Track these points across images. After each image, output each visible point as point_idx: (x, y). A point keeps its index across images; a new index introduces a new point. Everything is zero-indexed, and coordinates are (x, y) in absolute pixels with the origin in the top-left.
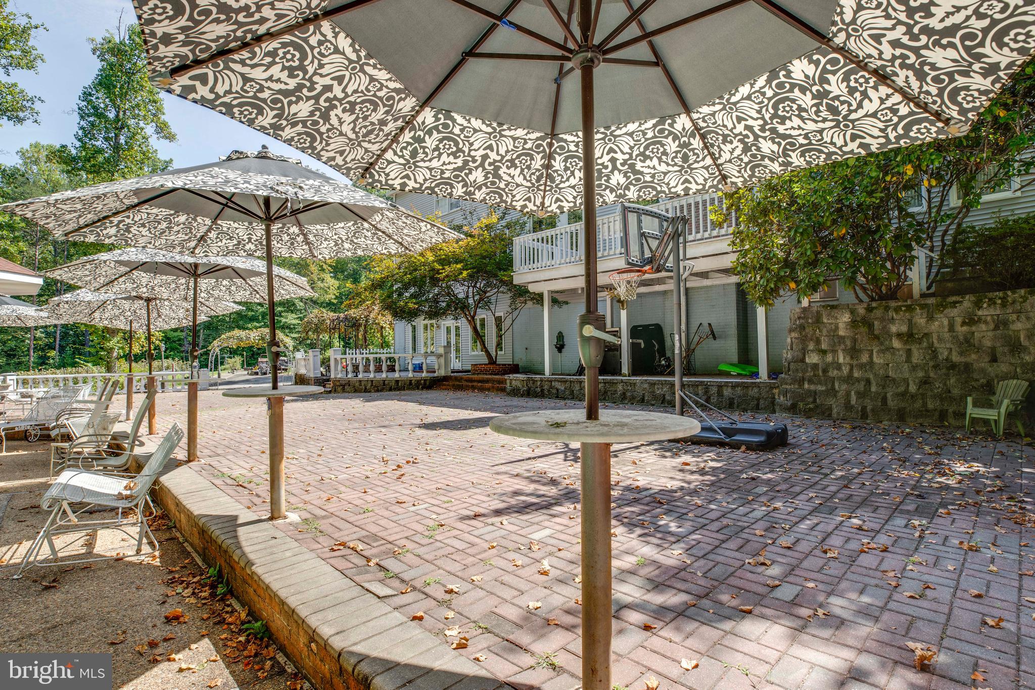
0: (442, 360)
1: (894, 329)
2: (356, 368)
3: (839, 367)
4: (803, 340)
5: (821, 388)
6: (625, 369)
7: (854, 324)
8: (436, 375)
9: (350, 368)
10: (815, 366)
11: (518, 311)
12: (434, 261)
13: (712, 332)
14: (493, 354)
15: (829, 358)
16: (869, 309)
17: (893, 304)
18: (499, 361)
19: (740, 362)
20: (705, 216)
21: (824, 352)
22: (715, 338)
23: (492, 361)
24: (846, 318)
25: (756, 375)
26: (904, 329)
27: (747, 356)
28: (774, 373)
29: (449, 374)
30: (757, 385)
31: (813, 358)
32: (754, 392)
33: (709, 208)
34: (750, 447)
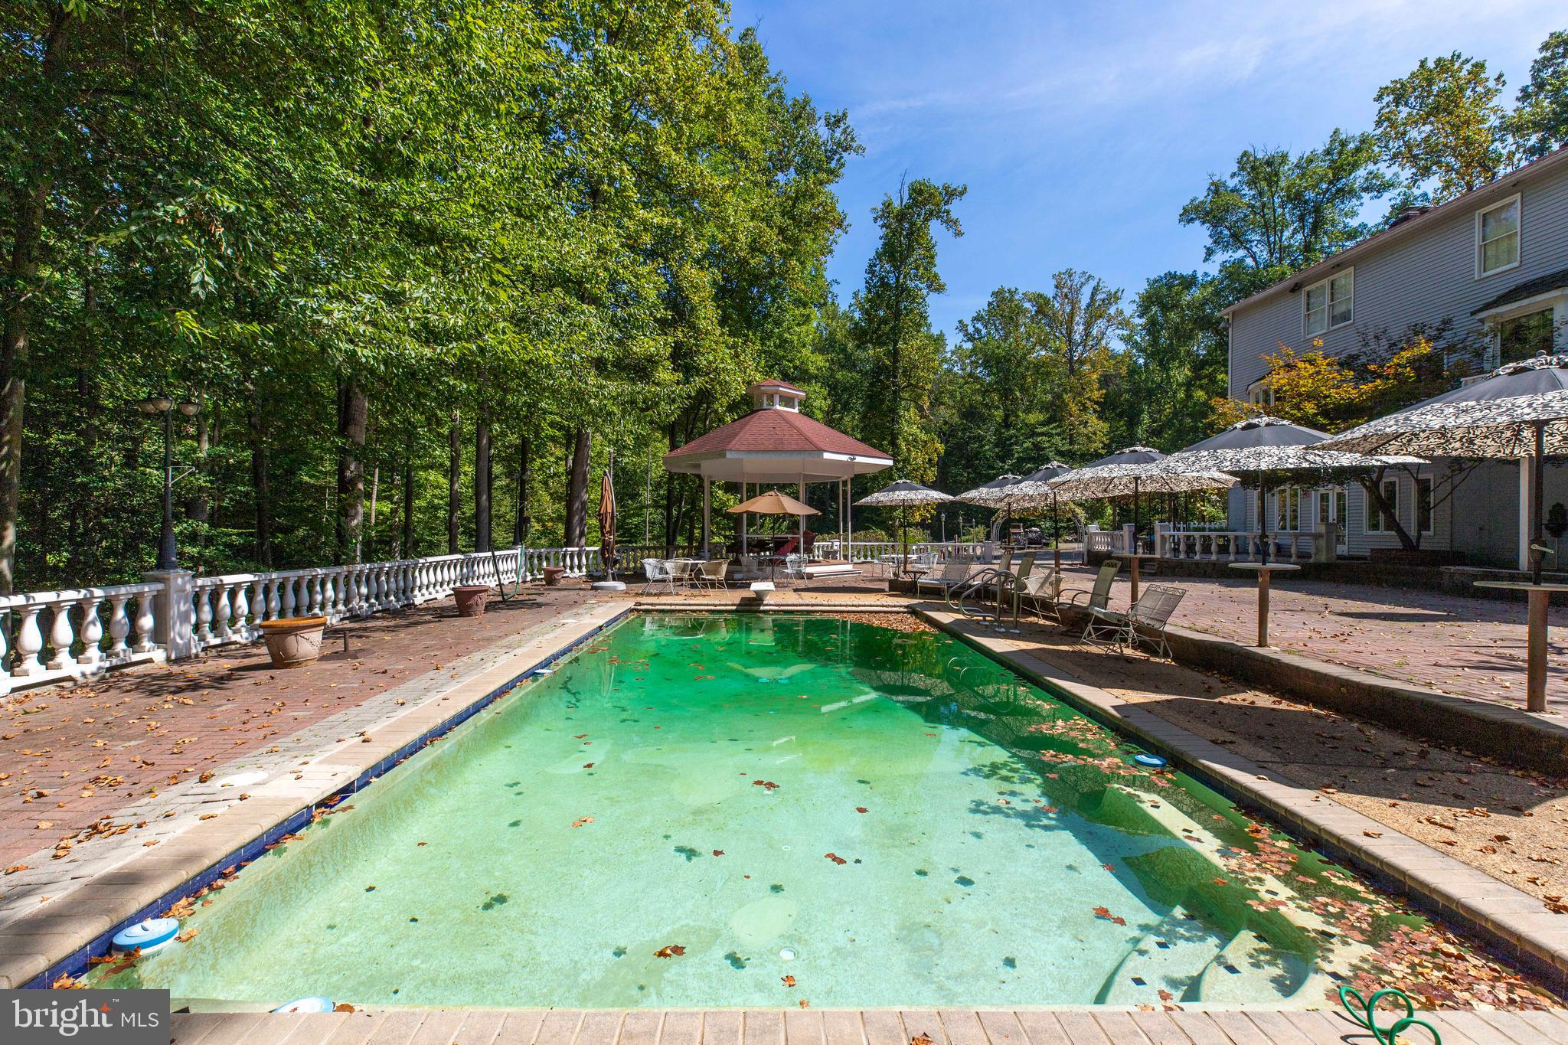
0: (1323, 543)
2: (1190, 549)
8: (1311, 561)
9: (1182, 547)
11: (1464, 474)
12: (1315, 415)
14: (1413, 533)
18: (1423, 546)
23: (1409, 545)
29: (1334, 560)
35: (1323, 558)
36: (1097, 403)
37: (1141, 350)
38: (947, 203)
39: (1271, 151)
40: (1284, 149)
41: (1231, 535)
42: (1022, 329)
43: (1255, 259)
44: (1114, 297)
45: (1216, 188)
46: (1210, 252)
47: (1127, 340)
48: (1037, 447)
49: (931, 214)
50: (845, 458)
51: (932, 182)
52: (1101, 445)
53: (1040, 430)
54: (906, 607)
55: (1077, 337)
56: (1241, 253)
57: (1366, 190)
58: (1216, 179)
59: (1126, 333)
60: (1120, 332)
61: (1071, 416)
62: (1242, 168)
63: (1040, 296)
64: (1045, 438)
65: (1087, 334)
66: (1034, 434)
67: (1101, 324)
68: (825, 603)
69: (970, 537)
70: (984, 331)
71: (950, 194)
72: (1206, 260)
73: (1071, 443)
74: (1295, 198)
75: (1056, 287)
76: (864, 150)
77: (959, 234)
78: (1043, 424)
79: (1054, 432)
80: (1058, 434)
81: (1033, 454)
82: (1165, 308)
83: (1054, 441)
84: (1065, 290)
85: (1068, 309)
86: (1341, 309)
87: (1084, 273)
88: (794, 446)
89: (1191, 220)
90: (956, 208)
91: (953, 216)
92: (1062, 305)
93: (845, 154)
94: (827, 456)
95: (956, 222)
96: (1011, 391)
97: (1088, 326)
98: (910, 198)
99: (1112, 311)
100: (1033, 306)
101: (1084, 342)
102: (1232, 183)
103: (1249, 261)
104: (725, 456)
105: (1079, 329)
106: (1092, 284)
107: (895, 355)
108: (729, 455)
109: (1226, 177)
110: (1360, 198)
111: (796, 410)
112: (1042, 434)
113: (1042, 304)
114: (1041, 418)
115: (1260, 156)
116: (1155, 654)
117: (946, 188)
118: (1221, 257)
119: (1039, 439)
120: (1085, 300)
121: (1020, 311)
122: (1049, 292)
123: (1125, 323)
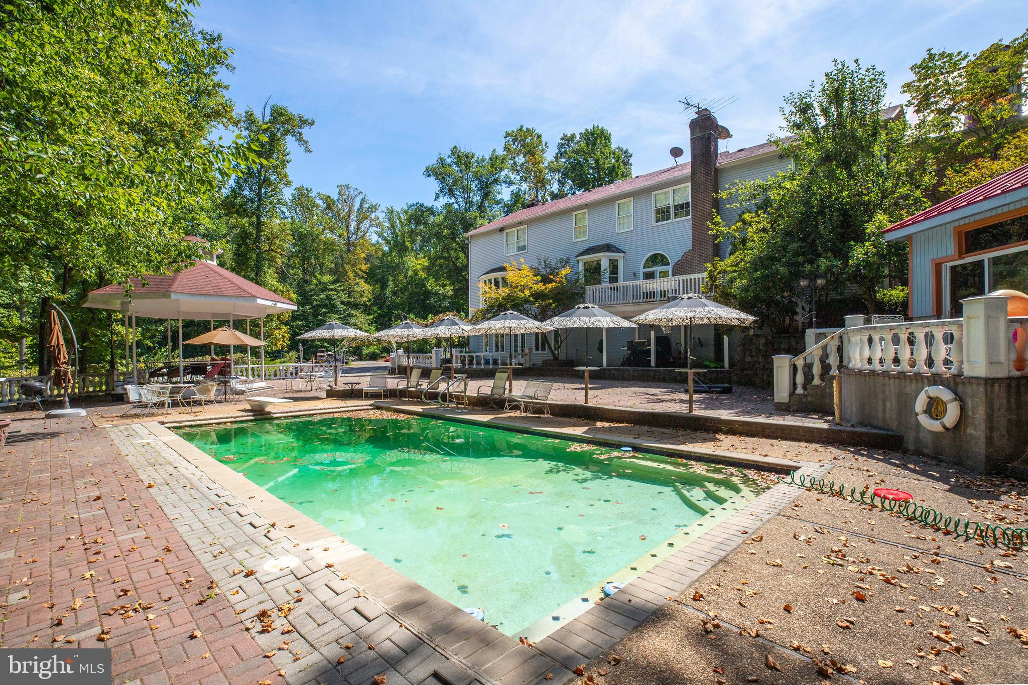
0: (528, 357)
1: (783, 346)
3: (759, 363)
4: (744, 350)
5: (751, 373)
6: (653, 363)
7: (766, 343)
8: (524, 366)
10: (749, 363)
13: (700, 342)
14: (556, 353)
15: (755, 359)
16: (773, 338)
17: (783, 335)
18: (561, 358)
19: (715, 360)
20: (699, 288)
21: (753, 356)
22: (701, 346)
23: (556, 358)
24: (763, 341)
25: (723, 367)
26: (787, 347)
27: (719, 357)
28: (731, 365)
29: (531, 366)
30: (723, 372)
31: (748, 359)
32: (721, 375)
33: (701, 286)
34: (717, 392)
35: (528, 365)
36: (364, 272)
37: (388, 242)
38: (300, 127)
39: (467, 151)
40: (473, 151)
41: (474, 355)
42: (315, 217)
43: (459, 205)
44: (374, 208)
45: (442, 161)
46: (437, 196)
47: (380, 235)
48: (329, 298)
49: (287, 132)
50: (270, 303)
51: (289, 110)
52: (367, 299)
53: (330, 287)
54: (370, 405)
55: (352, 229)
56: (453, 200)
57: (505, 182)
58: (442, 156)
59: (379, 230)
60: (376, 229)
61: (349, 279)
62: (453, 154)
63: (329, 197)
64: (334, 293)
65: (358, 229)
66: (325, 289)
67: (366, 223)
68: (314, 408)
69: (285, 359)
70: (287, 214)
71: (303, 122)
72: (435, 200)
73: (349, 297)
74: (478, 177)
75: (339, 194)
76: (234, 69)
77: (308, 151)
78: (333, 283)
79: (339, 289)
80: (343, 291)
81: (327, 302)
82: (418, 223)
83: (340, 295)
84: (345, 197)
85: (346, 210)
86: (521, 244)
87: (356, 189)
88: (231, 293)
89: (429, 175)
90: (306, 131)
91: (305, 138)
92: (343, 206)
93: (216, 66)
94: (259, 301)
95: (306, 142)
96: (309, 258)
97: (359, 222)
98: (272, 115)
99: (373, 216)
100: (324, 203)
101: (356, 233)
102: (449, 161)
103: (456, 206)
104: (170, 297)
105: (353, 224)
106: (361, 196)
107: (259, 226)
108: (173, 296)
109: (446, 157)
110: (501, 186)
111: (215, 263)
112: (332, 290)
113: (330, 205)
114: (331, 278)
115: (462, 150)
116: (543, 413)
117: (301, 117)
118: (444, 200)
119: (330, 293)
120: (357, 206)
121: (315, 205)
122: (335, 196)
123: (379, 225)
